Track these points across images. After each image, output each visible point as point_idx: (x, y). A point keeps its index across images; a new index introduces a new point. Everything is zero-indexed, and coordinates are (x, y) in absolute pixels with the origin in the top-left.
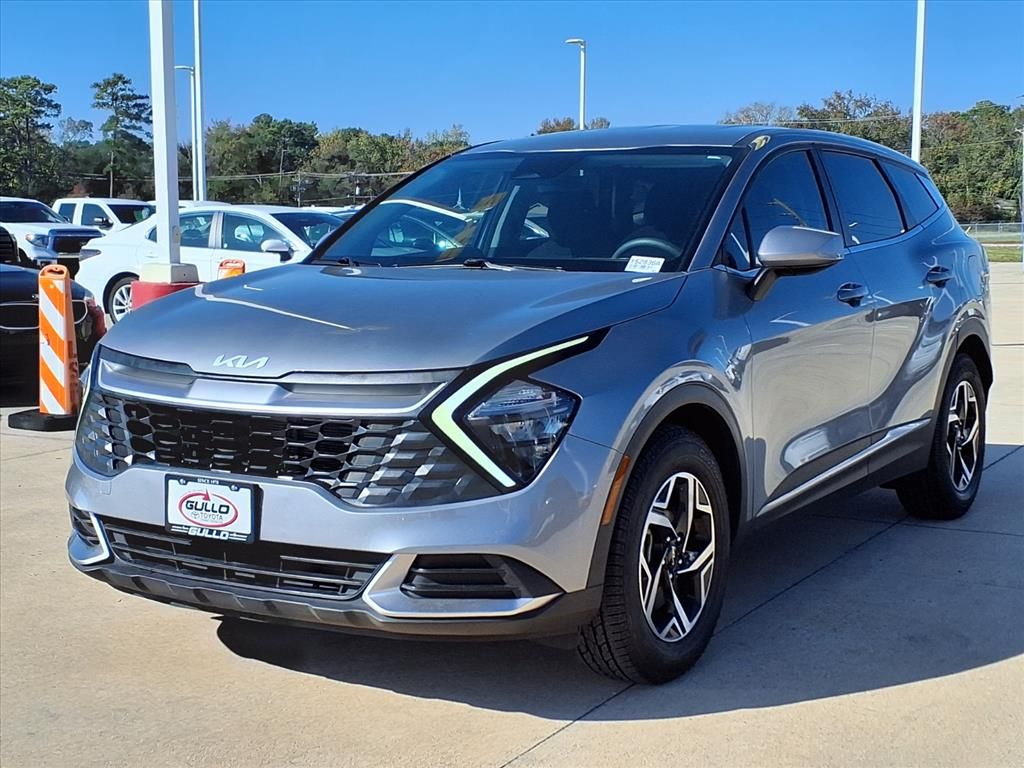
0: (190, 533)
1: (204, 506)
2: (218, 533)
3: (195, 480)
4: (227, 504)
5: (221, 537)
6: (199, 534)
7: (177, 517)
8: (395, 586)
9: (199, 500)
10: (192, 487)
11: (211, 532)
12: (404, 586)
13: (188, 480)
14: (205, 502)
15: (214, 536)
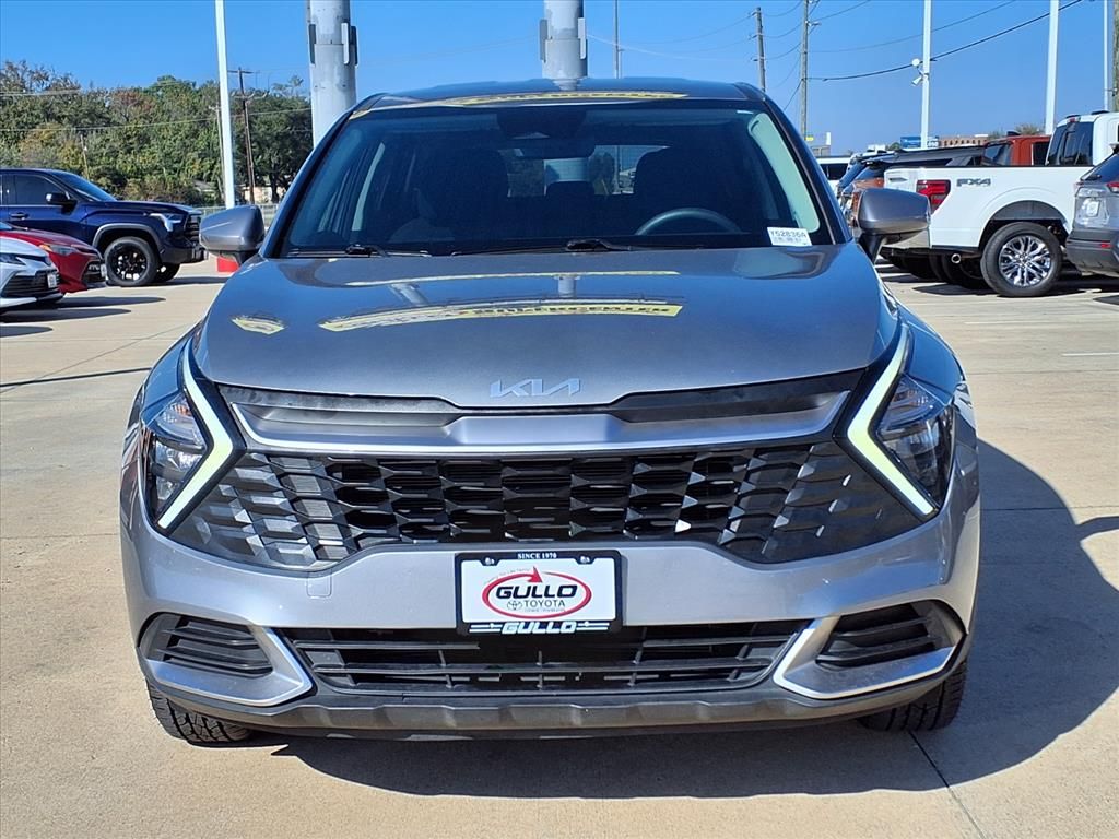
0: (505, 631)
1: (532, 592)
2: (558, 625)
3: (513, 556)
4: (573, 583)
5: (563, 630)
6: (521, 631)
7: (477, 613)
8: (809, 660)
9: (523, 585)
10: (506, 567)
11: (544, 625)
12: (821, 657)
13: (497, 558)
14: (532, 585)
15: (550, 630)
